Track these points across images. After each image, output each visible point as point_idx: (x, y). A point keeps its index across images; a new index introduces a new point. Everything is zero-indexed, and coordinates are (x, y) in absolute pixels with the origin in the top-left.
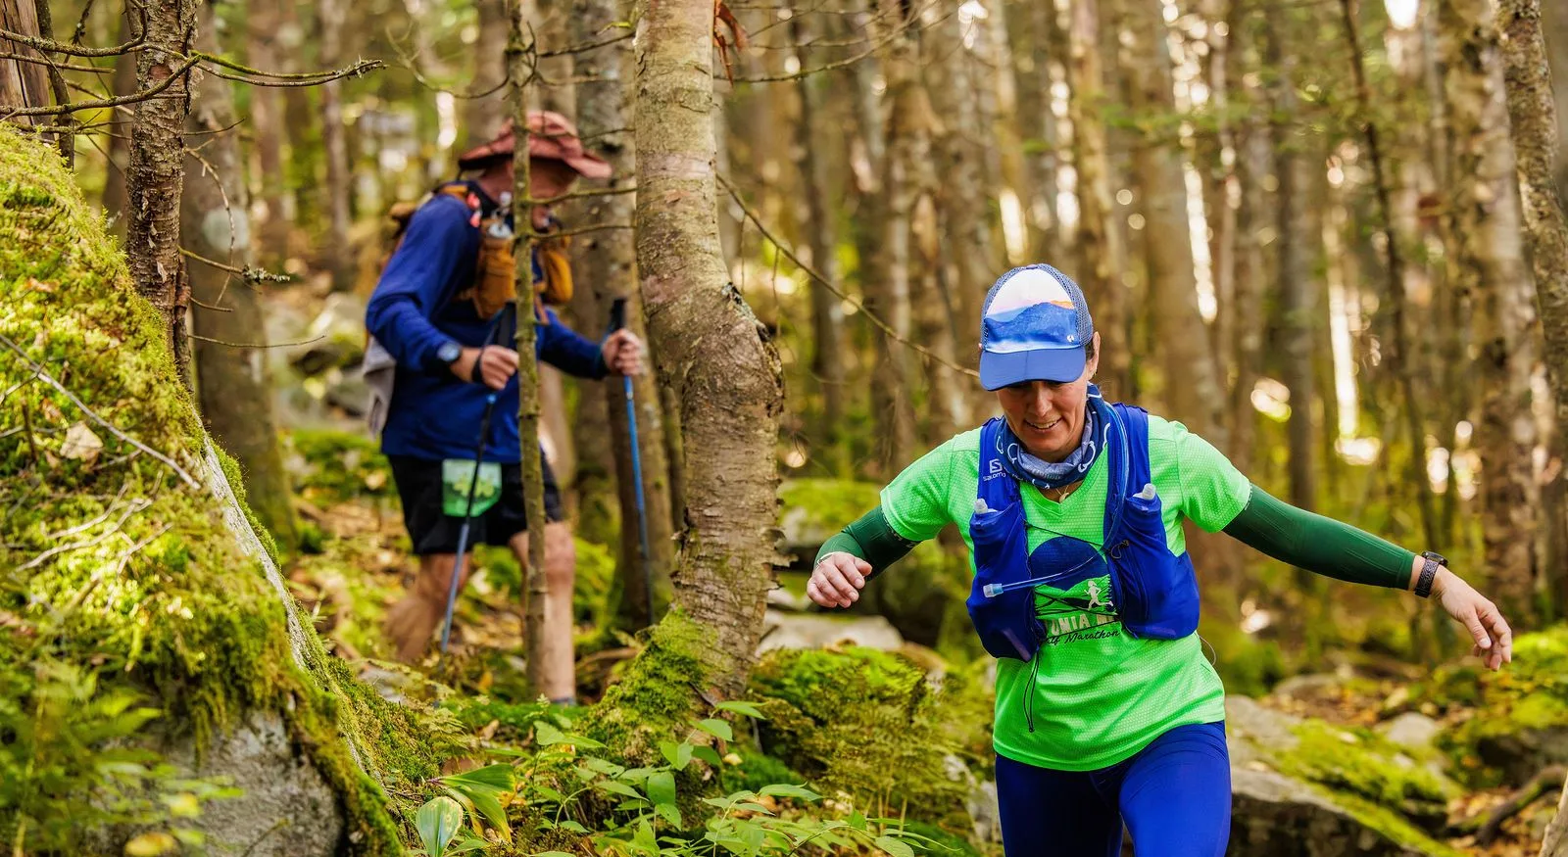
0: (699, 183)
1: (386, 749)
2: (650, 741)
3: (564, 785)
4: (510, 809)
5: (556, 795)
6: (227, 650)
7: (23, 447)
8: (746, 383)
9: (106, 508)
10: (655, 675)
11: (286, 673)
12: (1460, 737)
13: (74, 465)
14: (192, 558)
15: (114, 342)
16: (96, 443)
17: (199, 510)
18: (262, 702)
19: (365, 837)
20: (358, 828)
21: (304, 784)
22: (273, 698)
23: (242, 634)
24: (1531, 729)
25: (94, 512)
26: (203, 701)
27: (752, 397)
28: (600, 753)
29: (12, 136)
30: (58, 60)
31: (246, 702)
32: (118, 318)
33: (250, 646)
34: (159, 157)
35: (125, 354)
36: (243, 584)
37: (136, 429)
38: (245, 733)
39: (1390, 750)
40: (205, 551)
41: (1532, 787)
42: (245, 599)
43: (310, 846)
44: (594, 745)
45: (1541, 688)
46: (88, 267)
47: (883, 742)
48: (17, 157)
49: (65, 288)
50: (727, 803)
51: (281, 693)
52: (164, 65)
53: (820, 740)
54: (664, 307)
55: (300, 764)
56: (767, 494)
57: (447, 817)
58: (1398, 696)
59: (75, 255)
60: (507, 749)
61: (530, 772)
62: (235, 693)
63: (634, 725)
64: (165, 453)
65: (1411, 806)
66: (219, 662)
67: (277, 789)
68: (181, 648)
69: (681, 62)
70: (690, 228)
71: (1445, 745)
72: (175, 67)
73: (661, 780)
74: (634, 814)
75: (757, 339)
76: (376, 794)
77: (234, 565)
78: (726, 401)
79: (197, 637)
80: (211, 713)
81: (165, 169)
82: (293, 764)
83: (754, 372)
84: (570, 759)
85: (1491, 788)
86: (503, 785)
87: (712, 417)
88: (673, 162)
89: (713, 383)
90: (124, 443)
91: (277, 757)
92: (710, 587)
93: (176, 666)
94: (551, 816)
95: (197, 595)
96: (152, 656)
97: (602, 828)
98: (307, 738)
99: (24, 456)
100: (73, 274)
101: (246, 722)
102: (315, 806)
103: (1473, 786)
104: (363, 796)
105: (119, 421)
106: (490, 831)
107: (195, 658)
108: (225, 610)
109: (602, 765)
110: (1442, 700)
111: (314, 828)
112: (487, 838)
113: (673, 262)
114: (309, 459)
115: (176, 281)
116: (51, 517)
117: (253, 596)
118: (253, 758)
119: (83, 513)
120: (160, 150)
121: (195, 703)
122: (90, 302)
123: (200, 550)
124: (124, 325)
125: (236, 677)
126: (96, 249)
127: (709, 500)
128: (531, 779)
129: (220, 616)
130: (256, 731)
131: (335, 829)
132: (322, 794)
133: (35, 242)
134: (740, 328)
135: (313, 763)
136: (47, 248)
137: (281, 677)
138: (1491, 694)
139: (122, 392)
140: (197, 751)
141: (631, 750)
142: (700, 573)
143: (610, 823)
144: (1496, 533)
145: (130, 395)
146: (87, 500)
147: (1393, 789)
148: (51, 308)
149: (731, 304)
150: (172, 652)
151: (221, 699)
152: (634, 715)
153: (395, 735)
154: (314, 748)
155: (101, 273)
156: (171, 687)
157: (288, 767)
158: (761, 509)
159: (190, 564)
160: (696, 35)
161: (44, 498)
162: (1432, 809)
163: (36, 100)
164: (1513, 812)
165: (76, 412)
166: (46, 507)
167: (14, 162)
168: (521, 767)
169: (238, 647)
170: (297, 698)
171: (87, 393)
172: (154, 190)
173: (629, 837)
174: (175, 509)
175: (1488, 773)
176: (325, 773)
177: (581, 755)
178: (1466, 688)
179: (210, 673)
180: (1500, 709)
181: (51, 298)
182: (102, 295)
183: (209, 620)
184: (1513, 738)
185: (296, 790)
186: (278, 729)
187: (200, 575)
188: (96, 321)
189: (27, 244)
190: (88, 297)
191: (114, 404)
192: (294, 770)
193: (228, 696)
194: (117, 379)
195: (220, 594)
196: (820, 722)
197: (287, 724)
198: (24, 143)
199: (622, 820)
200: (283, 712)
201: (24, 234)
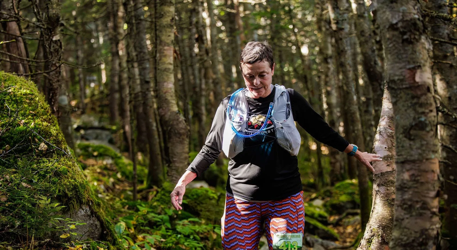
0: (171, 88)
1: (107, 212)
2: (163, 209)
3: (145, 219)
4: (134, 225)
5: (143, 221)
6: (77, 192)
7: (30, 148)
8: (182, 131)
9: (49, 161)
10: (164, 195)
11: (90, 197)
12: (328, 204)
13: (41, 151)
14: (69, 172)
15: (49, 125)
16: (46, 146)
17: (69, 161)
18: (85, 203)
19: (107, 232)
20: (106, 230)
21: (94, 221)
22: (87, 202)
23: (80, 188)
24: (343, 202)
25: (46, 162)
26: (72, 203)
27: (184, 134)
28: (152, 212)
29: (24, 80)
30: (30, 63)
31: (81, 203)
32: (50, 119)
33: (82, 190)
34: (54, 84)
35: (52, 127)
36: (80, 177)
37: (55, 143)
38: (81, 210)
39: (315, 207)
40: (71, 170)
41: (344, 214)
42: (80, 180)
43: (95, 234)
44: (151, 210)
45: (345, 193)
46: (42, 108)
47: (212, 209)
48: (26, 84)
49: (38, 113)
50: (181, 222)
51: (89, 201)
52: (55, 64)
53: (199, 208)
54: (164, 115)
55: (93, 217)
56: (187, 155)
57: (122, 227)
58: (314, 195)
59: (39, 105)
60: (131, 211)
61: (137, 216)
62: (78, 201)
63: (159, 206)
64: (61, 148)
65: (320, 219)
66: (75, 195)
67: (88, 222)
68: (67, 192)
69: (167, 62)
70: (169, 98)
71: (325, 206)
72: (57, 65)
73: (166, 217)
74: (161, 225)
75: (184, 122)
76: (109, 223)
77: (78, 173)
78: (178, 135)
79: (70, 189)
80: (73, 206)
81: (55, 87)
82: (91, 217)
83: (184, 129)
84: (146, 213)
85: (335, 214)
86: (132, 219)
87: (175, 139)
88: (165, 84)
89: (175, 131)
90: (52, 146)
91: (88, 215)
92: (175, 175)
93: (66, 195)
94: (142, 226)
95: (70, 180)
96: (61, 194)
97: (153, 228)
98: (94, 211)
99: (30, 150)
100: (39, 110)
101: (81, 208)
102: (96, 225)
103: (331, 214)
104: (107, 223)
105: (51, 142)
106: (130, 230)
107: (70, 194)
108: (76, 183)
109: (153, 214)
110: (323, 196)
111: (96, 230)
112: (129, 231)
113: (165, 105)
114: (81, 149)
115: (58, 111)
116: (37, 163)
117: (82, 180)
118: (82, 215)
119: (44, 162)
120: (54, 83)
121: (70, 204)
122: (43, 116)
123: (70, 170)
124: (51, 121)
125: (79, 198)
126: (43, 104)
127: (174, 156)
128: (138, 218)
129: (75, 184)
130: (83, 210)
131: (100, 231)
132: (97, 223)
133: (30, 103)
134: (180, 120)
135: (96, 216)
136: (33, 104)
137: (88, 197)
138: (333, 195)
139: (51, 135)
140: (70, 214)
141: (159, 211)
142: (173, 173)
143: (155, 227)
144: (333, 160)
145: (54, 136)
146: (45, 159)
147: (316, 215)
148: (35, 117)
149: (178, 115)
150: (65, 192)
151: (75, 202)
152: (159, 204)
153: (109, 209)
154: (96, 213)
155: (45, 109)
156: (65, 200)
157: (90, 217)
158: (186, 158)
159: (68, 173)
160: (170, 56)
161: (35, 159)
162: (324, 220)
163: (26, 72)
164: (340, 220)
165: (42, 140)
166: (36, 161)
167: (25, 86)
168: (135, 215)
169: (79, 191)
170: (92, 202)
171: (44, 136)
172: (53, 92)
173: (159, 230)
174: (64, 161)
175: (334, 212)
176: (98, 218)
177: (148, 213)
178: (328, 194)
179: (73, 197)
180: (336, 198)
181: (35, 115)
182: (46, 114)
183: (73, 185)
184: (339, 204)
185: (92, 222)
186: (88, 209)
187: (70, 175)
188: (45, 120)
189: (29, 103)
190: (43, 115)
191: (49, 138)
192: (91, 218)
193: (77, 202)
194: (50, 132)
195: (75, 179)
196: (198, 204)
197: (90, 207)
198: (27, 81)
199: (157, 226)
200: (89, 205)
201: (28, 101)
